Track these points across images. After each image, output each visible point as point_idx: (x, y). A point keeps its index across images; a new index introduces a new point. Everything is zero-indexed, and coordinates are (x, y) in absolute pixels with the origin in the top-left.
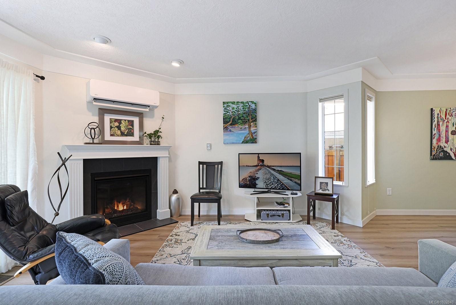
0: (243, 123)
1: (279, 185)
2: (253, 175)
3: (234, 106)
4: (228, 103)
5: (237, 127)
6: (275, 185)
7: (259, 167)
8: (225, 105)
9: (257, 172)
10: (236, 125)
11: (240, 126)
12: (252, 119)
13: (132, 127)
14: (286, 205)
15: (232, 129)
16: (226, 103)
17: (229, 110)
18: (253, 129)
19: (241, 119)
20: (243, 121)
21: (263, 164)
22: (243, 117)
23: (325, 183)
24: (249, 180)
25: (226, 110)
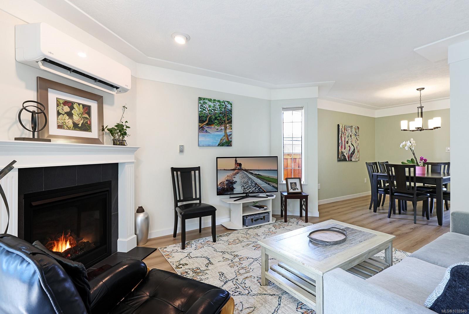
0: (219, 124)
1: (257, 190)
2: (230, 179)
3: (210, 103)
4: (204, 99)
5: (213, 128)
6: (253, 189)
7: (236, 171)
8: (202, 102)
9: (235, 176)
10: (212, 125)
11: (216, 127)
12: (228, 120)
13: (88, 117)
14: (265, 208)
15: (208, 130)
16: (202, 99)
17: (205, 108)
18: (228, 131)
19: (218, 120)
20: (219, 122)
21: (240, 167)
22: (219, 117)
23: (294, 183)
24: (227, 184)
25: (202, 108)
